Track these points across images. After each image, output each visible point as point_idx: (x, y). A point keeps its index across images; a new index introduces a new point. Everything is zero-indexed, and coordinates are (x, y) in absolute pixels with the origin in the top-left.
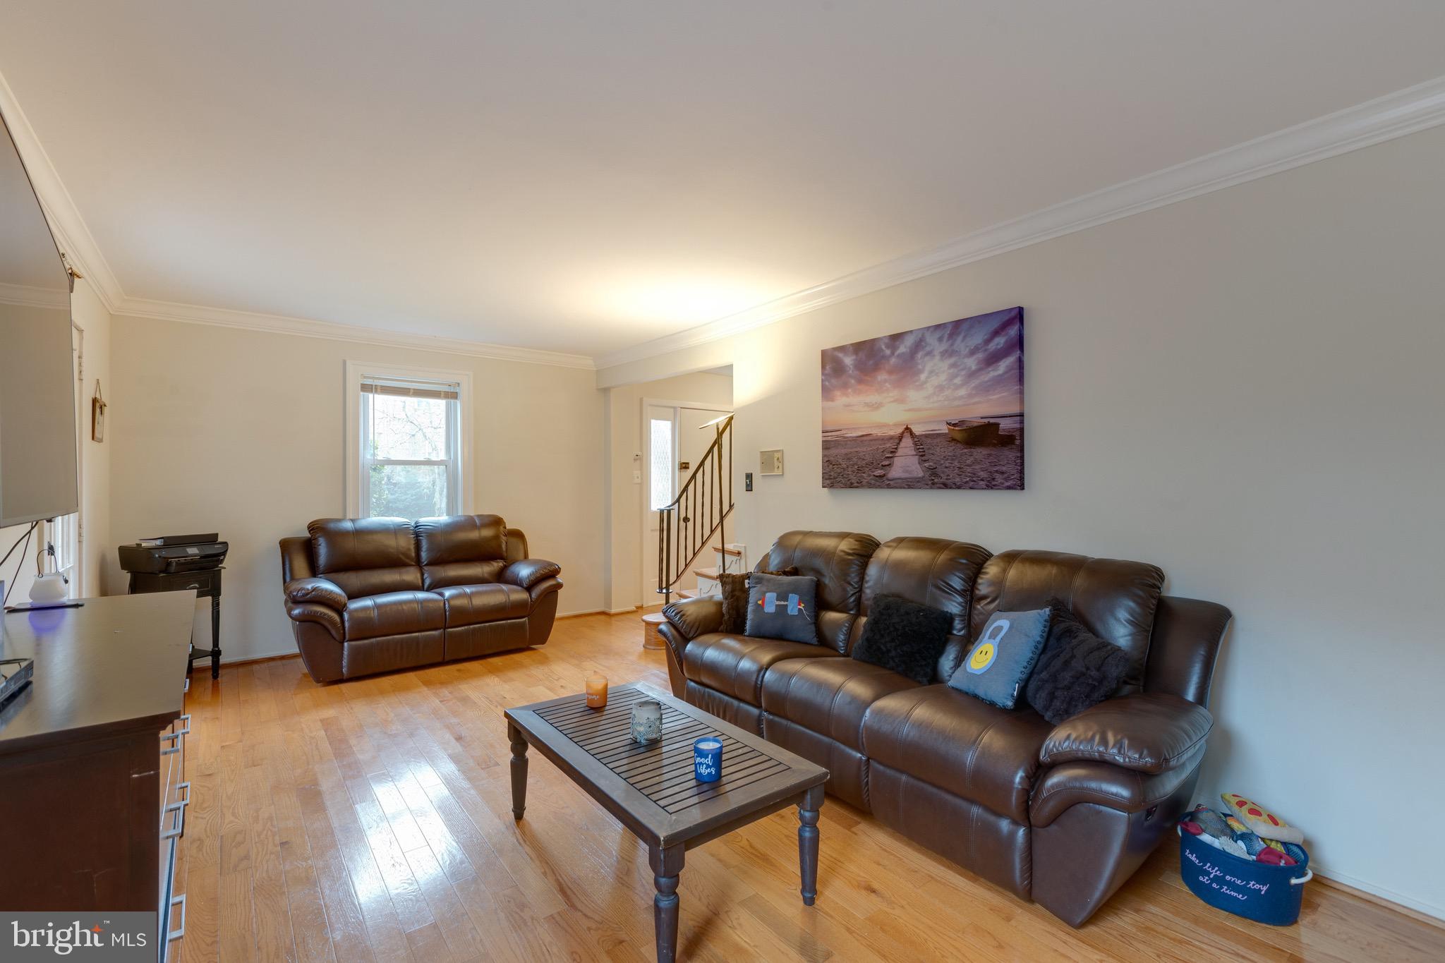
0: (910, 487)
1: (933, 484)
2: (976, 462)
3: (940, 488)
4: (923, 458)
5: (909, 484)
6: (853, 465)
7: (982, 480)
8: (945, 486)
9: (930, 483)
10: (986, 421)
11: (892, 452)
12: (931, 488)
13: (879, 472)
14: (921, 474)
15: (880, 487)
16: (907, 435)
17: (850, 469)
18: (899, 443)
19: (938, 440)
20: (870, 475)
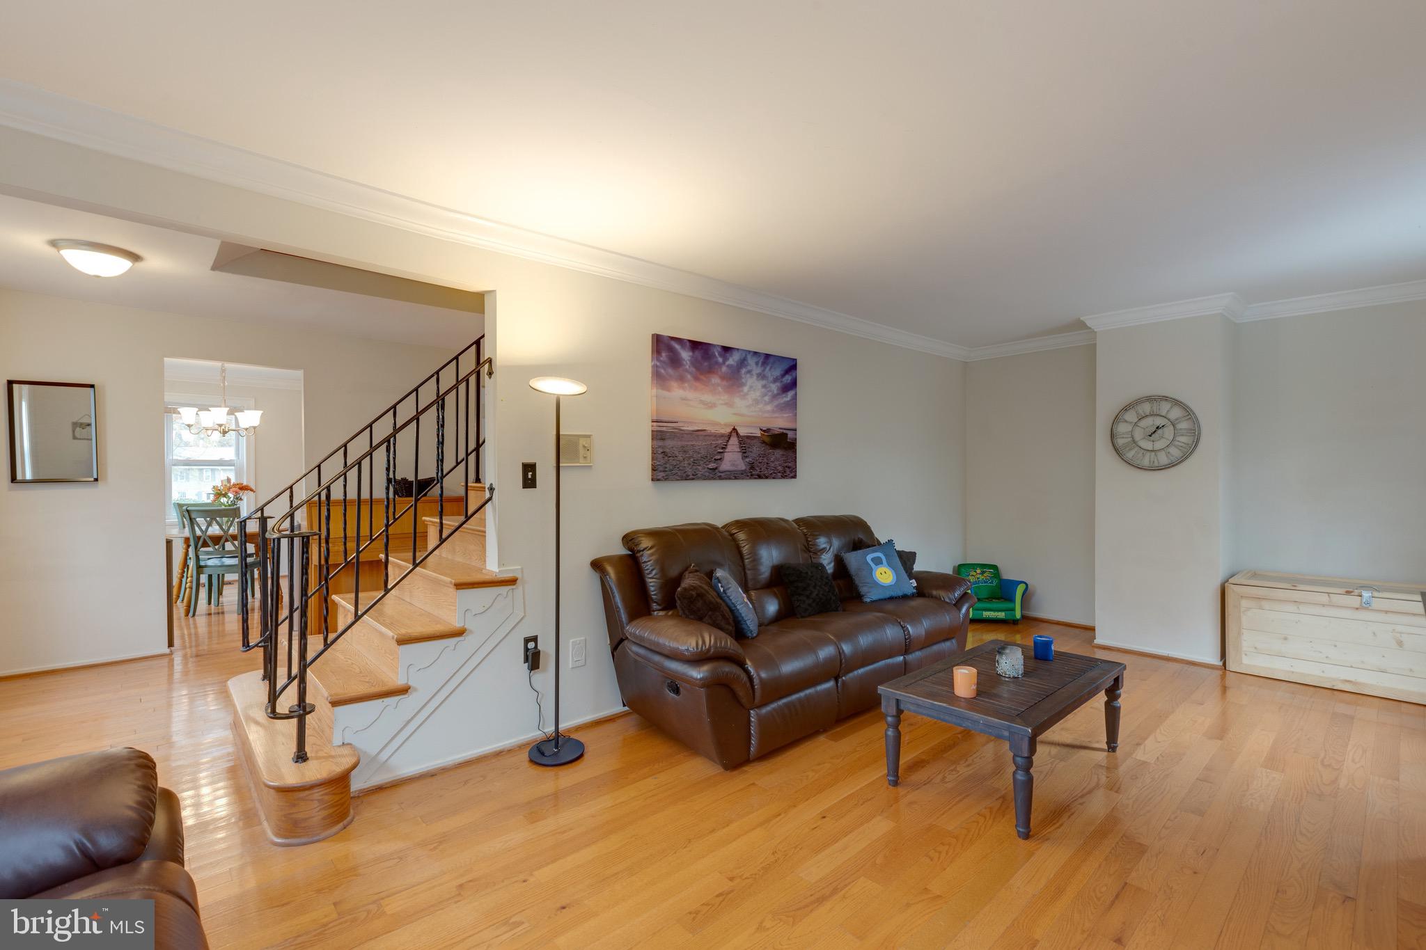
0: (736, 478)
1: (752, 475)
2: (777, 459)
3: (756, 478)
4: (746, 455)
5: (734, 476)
6: (690, 458)
7: (779, 472)
8: (760, 477)
9: (749, 474)
10: (782, 431)
11: (723, 448)
12: (750, 478)
13: (712, 465)
14: (744, 468)
15: (713, 478)
16: (734, 434)
17: (686, 462)
18: (728, 441)
19: (755, 441)
20: (704, 468)
